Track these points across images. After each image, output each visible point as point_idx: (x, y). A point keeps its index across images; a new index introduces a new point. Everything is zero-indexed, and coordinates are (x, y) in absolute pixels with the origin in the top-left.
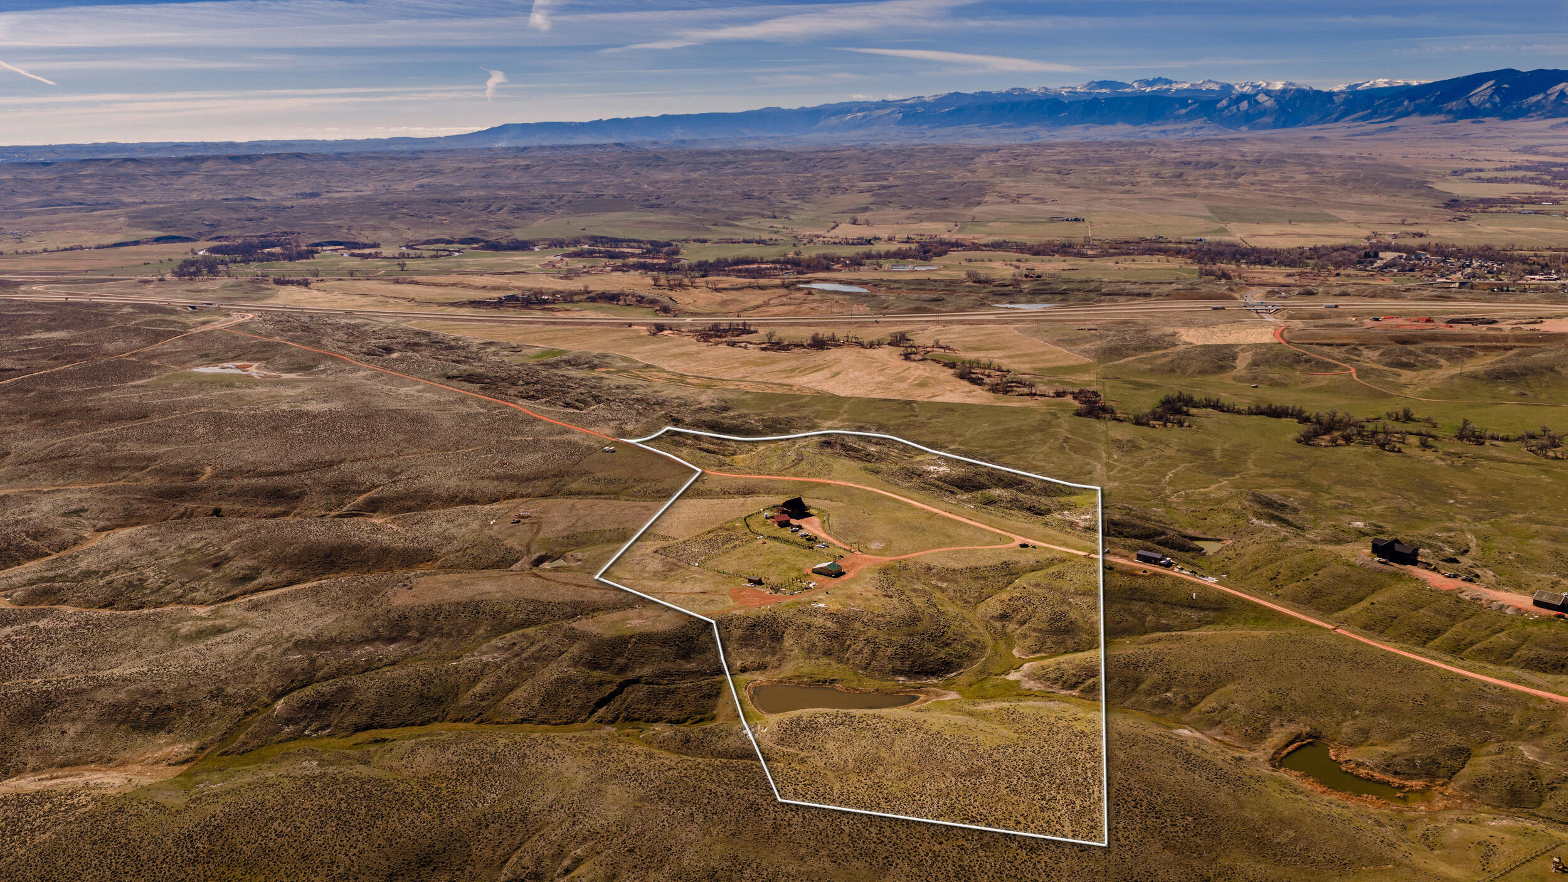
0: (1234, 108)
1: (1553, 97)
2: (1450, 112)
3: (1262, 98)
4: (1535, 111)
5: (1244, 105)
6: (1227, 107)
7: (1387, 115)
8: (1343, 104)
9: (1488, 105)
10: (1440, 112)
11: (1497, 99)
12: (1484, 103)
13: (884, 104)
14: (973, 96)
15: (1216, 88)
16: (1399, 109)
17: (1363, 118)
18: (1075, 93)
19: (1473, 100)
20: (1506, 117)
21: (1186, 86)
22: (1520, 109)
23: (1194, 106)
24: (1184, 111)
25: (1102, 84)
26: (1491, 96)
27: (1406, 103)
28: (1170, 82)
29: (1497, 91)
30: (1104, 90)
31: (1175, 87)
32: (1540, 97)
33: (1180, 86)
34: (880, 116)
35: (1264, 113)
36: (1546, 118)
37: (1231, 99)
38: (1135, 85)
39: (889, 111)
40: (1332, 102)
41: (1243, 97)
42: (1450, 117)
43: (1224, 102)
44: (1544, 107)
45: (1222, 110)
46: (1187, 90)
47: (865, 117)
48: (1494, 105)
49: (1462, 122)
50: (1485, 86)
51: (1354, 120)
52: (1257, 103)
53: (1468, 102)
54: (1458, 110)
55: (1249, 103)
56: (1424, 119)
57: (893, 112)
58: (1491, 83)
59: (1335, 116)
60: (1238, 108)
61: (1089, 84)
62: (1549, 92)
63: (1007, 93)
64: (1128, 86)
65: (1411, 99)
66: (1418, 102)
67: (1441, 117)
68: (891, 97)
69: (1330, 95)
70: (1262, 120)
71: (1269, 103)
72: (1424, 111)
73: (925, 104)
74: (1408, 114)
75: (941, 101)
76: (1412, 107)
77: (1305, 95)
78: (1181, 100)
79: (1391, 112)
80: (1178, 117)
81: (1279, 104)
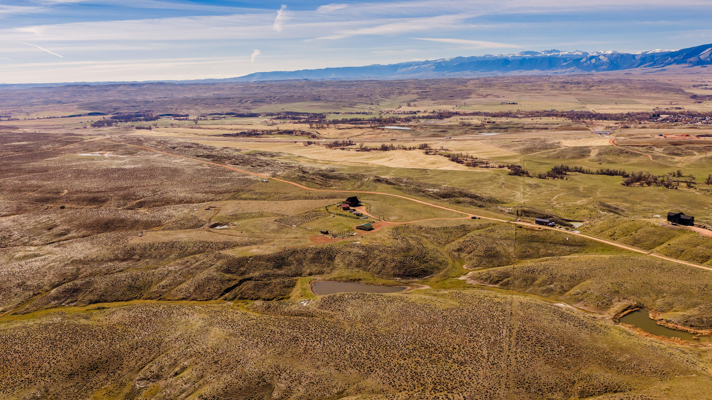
0: (589, 62)
2: (690, 62)
3: (601, 57)
5: (593, 61)
6: (585, 62)
7: (661, 64)
8: (640, 60)
9: (708, 59)
10: (685, 62)
12: (706, 58)
14: (468, 58)
15: (580, 54)
16: (666, 61)
17: (649, 66)
18: (515, 57)
19: (701, 57)
21: (566, 53)
23: (571, 61)
24: (565, 64)
25: (527, 53)
26: (710, 55)
27: (669, 59)
28: (559, 52)
30: (528, 55)
31: (560, 54)
33: (563, 53)
34: (425, 68)
35: (603, 64)
37: (587, 58)
38: (543, 53)
39: (429, 65)
40: (634, 58)
41: (592, 57)
42: (691, 65)
43: (584, 59)
46: (567, 55)
47: (418, 68)
49: (696, 67)
50: (707, 50)
51: (645, 67)
52: (599, 59)
53: (699, 58)
54: (694, 62)
55: (596, 60)
56: (679, 66)
57: (431, 66)
58: (710, 49)
59: (636, 65)
60: (591, 62)
61: (522, 52)
63: (484, 57)
65: (672, 57)
66: (675, 58)
67: (686, 65)
69: (634, 56)
70: (602, 67)
71: (605, 59)
72: (678, 62)
73: (445, 62)
74: (670, 64)
75: (453, 61)
76: (672, 61)
77: (622, 56)
78: (564, 59)
79: (662, 63)
80: (563, 66)
81: (610, 60)
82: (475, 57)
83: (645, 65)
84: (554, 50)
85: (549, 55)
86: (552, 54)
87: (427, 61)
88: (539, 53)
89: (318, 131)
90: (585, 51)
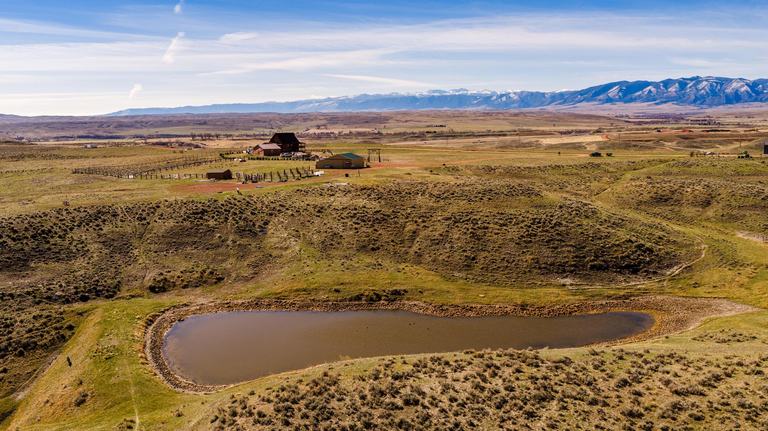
0: (499, 100)
1: (646, 93)
2: (600, 100)
3: (512, 95)
4: (638, 99)
5: (504, 99)
6: (496, 100)
7: (571, 102)
9: (617, 97)
10: (595, 100)
11: (621, 94)
12: (614, 96)
13: (329, 99)
14: (373, 96)
15: (489, 93)
16: (576, 99)
17: (560, 104)
18: (423, 95)
19: (610, 95)
20: (626, 102)
21: (475, 92)
22: (631, 98)
23: (480, 99)
24: (476, 102)
25: (435, 91)
26: (618, 93)
27: (579, 96)
28: (467, 91)
29: (621, 90)
30: (436, 94)
31: (469, 93)
32: (640, 92)
33: (472, 92)
34: (327, 105)
35: (514, 102)
36: (644, 102)
37: (497, 96)
38: (451, 92)
39: (331, 102)
40: (545, 97)
41: (502, 96)
42: (600, 102)
43: (495, 97)
44: (642, 97)
45: (494, 101)
46: (475, 94)
47: (320, 105)
48: (620, 97)
49: (606, 104)
50: (615, 88)
51: (556, 105)
52: (510, 97)
53: (608, 96)
54: (603, 99)
55: (506, 98)
56: (589, 103)
57: (333, 103)
58: (617, 87)
59: (547, 103)
60: (501, 100)
61: (429, 91)
62: (644, 90)
63: (390, 95)
64: (447, 92)
65: (581, 95)
66: (585, 96)
67: (596, 103)
68: (332, 97)
69: (544, 94)
70: (513, 105)
71: (516, 97)
72: (588, 100)
73: (349, 99)
74: (581, 101)
75: (357, 98)
76: (582, 98)
77: (532, 94)
78: (474, 97)
79: (573, 101)
80: (474, 104)
81: (520, 98)
82: (381, 95)
83: (556, 103)
84: (462, 89)
85: (457, 94)
86: (460, 93)
87: (328, 98)
88: (448, 92)
89: (204, 142)
90: (493, 90)
